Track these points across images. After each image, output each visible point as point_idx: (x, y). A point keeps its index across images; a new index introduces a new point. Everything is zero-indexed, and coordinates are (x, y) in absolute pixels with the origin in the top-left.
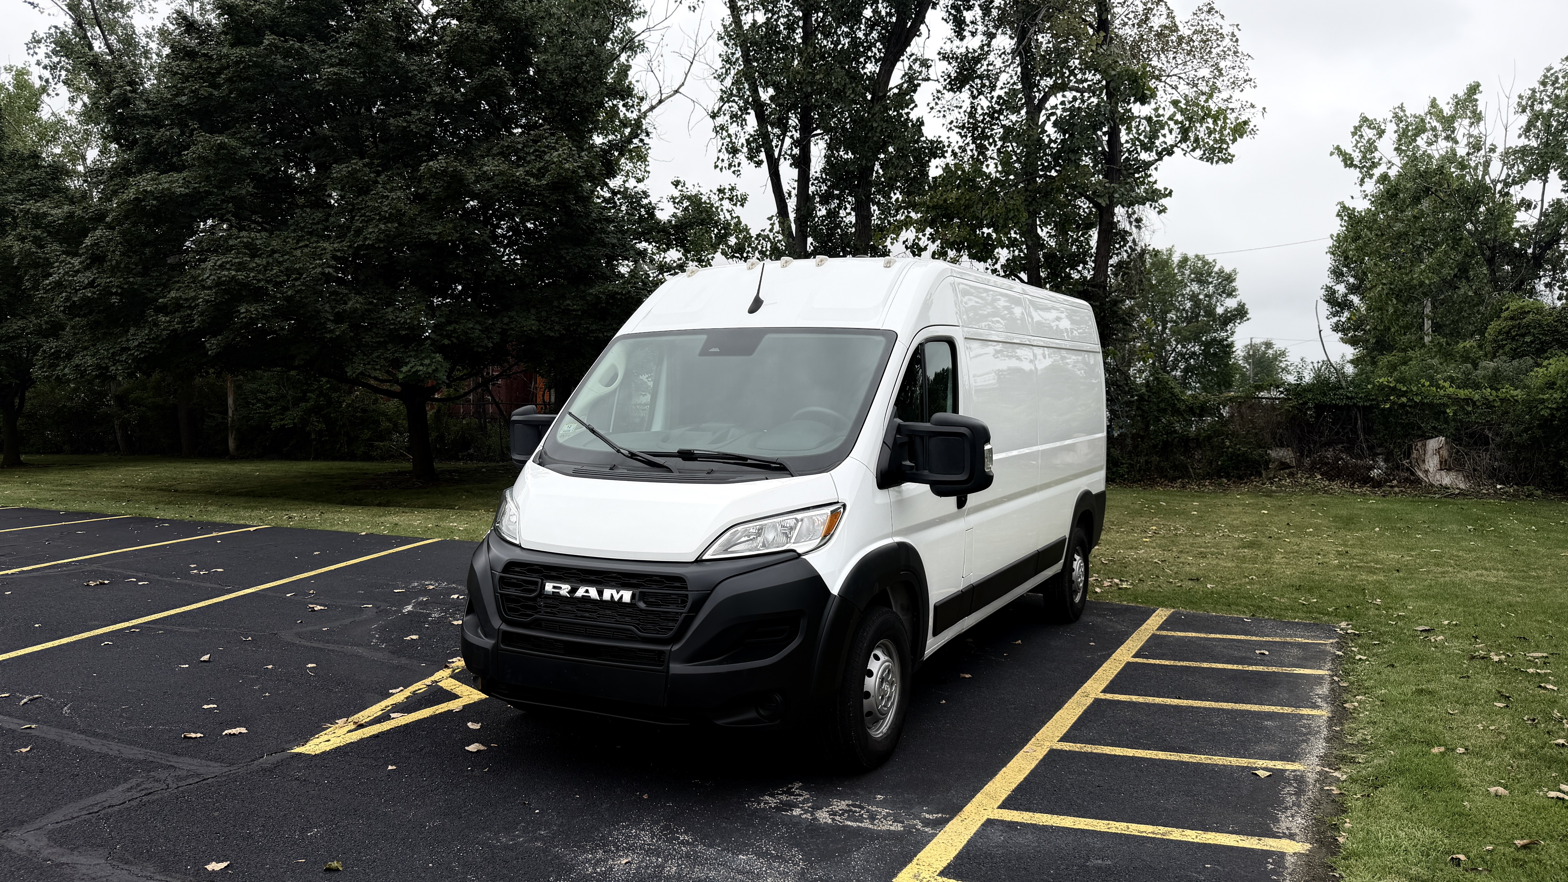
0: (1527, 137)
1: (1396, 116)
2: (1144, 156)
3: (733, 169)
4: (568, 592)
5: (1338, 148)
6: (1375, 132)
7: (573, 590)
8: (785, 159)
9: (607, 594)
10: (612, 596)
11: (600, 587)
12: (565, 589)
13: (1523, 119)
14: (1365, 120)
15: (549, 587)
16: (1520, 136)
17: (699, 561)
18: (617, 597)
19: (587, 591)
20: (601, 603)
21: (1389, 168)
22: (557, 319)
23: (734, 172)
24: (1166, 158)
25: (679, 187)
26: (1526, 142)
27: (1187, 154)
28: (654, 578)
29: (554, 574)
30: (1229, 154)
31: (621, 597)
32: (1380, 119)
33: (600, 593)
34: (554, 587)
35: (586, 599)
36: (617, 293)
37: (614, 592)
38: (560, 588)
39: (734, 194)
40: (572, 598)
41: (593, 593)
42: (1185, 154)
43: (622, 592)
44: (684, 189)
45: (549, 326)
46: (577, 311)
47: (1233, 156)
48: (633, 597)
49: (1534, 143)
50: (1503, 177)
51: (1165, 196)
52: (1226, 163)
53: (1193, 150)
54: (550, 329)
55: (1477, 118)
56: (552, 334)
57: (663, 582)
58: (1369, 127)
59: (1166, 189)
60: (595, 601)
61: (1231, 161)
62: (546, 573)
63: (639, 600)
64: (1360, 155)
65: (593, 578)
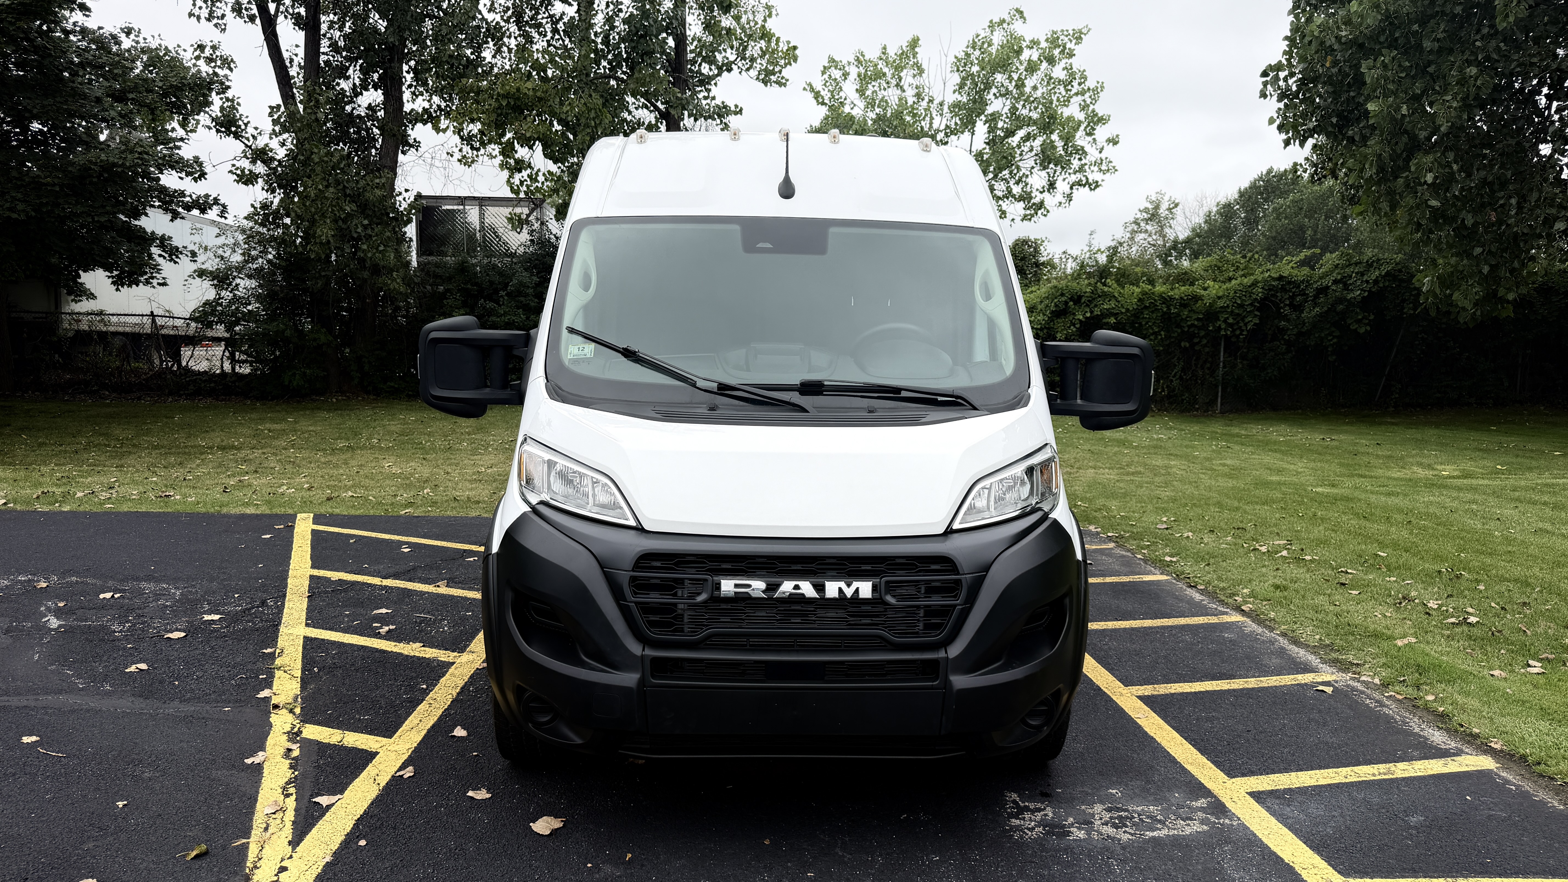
0: (960, 93)
1: (858, 60)
2: (705, 69)
3: (215, 21)
4: (764, 592)
5: (810, 85)
6: (841, 72)
7: (772, 587)
8: (286, 17)
9: (832, 589)
10: (840, 590)
11: (818, 580)
12: (758, 586)
13: (956, 79)
14: (832, 60)
15: (728, 586)
16: (954, 92)
17: (949, 532)
18: (849, 592)
19: (797, 587)
20: (823, 603)
21: (852, 109)
22: (19, 196)
23: (216, 25)
24: (725, 74)
25: (132, 36)
26: (960, 98)
27: (743, 73)
28: (898, 561)
29: (725, 566)
30: (783, 78)
31: (857, 590)
32: (845, 62)
33: (820, 588)
34: (736, 586)
35: (797, 599)
36: (114, 165)
37: (842, 585)
38: (749, 586)
39: (218, 53)
40: (770, 598)
41: (807, 589)
42: (740, 73)
43: (855, 585)
44: (141, 39)
45: (8, 205)
46: (54, 185)
47: (787, 80)
48: (875, 588)
49: (964, 99)
50: (943, 127)
51: (736, 113)
52: (780, 86)
53: (748, 70)
54: (10, 209)
55: (920, 70)
56: (15, 216)
57: (914, 564)
58: (836, 68)
59: (736, 106)
60: (811, 600)
61: (785, 85)
62: (714, 565)
63: (886, 594)
64: (829, 95)
65: (799, 567)
